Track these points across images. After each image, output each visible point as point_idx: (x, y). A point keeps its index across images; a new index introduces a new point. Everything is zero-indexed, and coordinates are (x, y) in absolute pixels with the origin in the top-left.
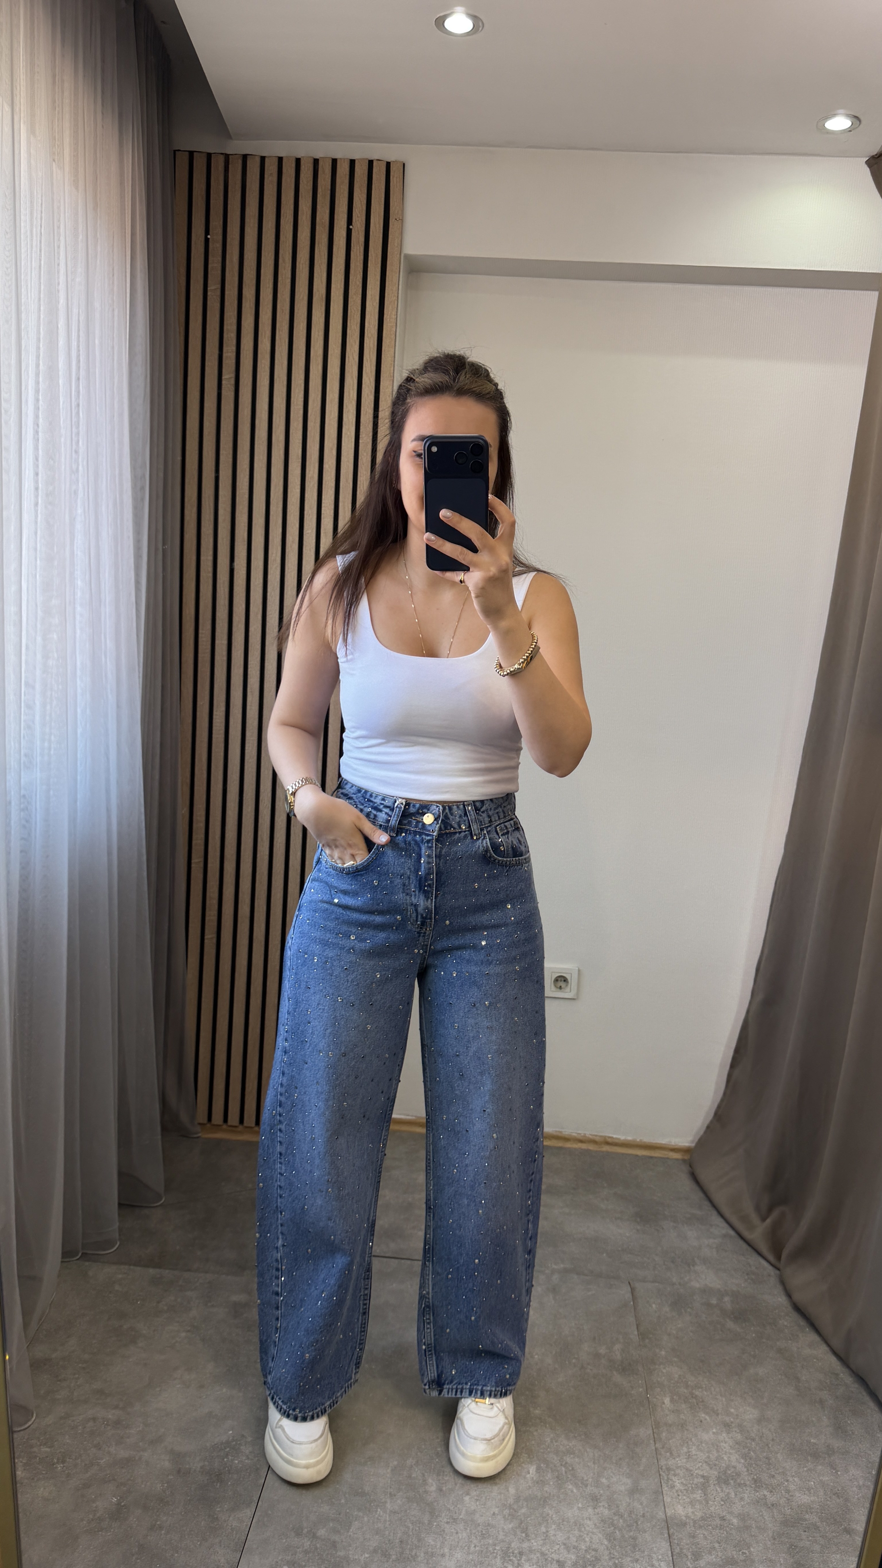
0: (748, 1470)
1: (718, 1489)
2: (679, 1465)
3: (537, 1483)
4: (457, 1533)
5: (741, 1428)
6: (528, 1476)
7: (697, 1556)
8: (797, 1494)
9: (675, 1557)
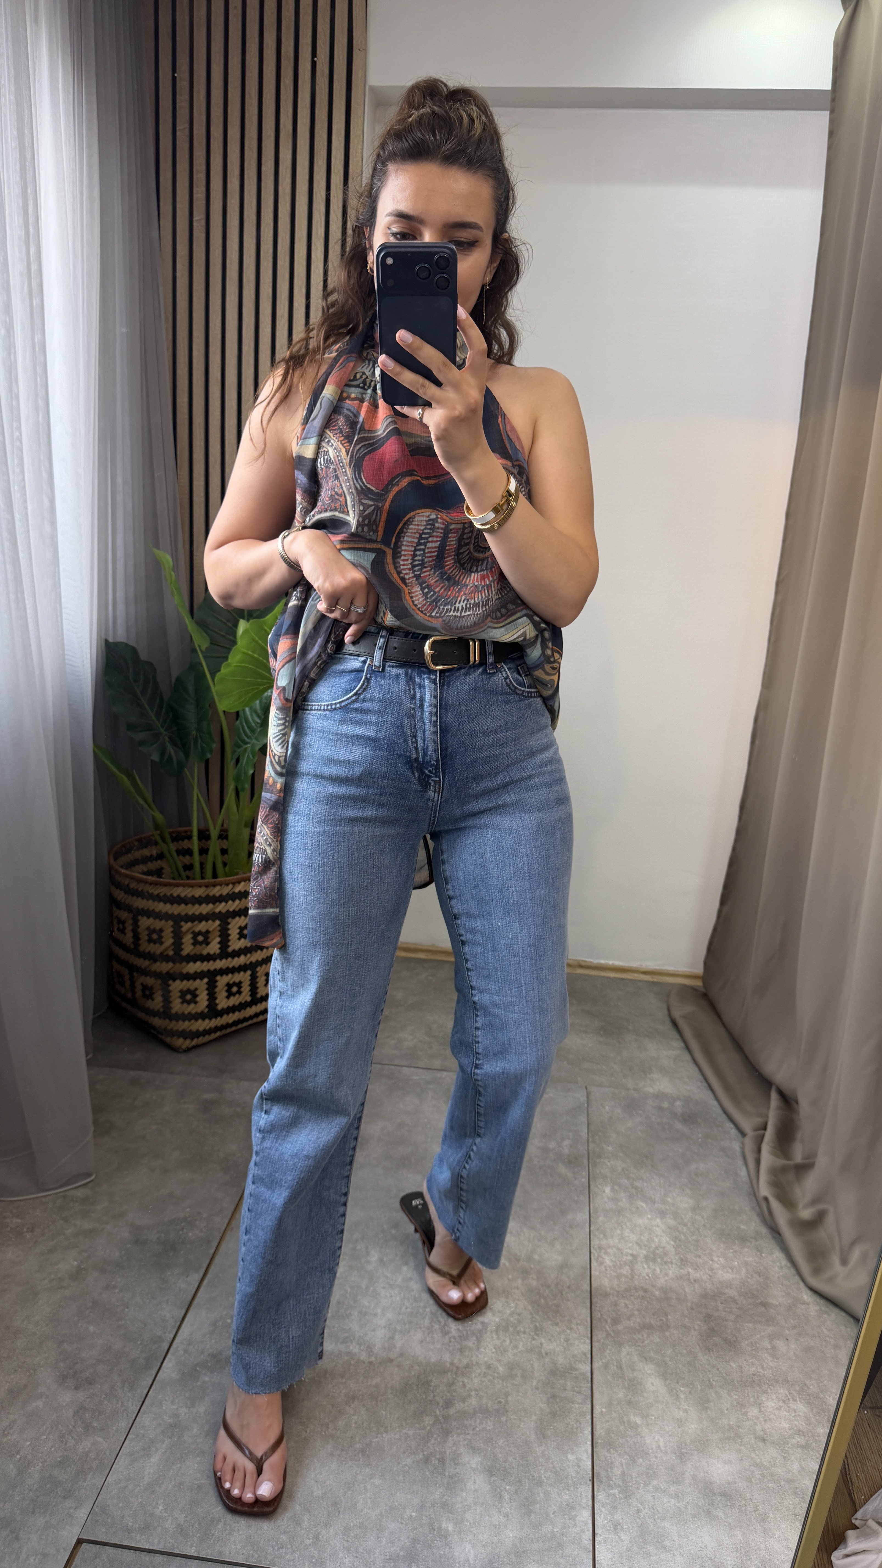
0: (676, 1250)
4: (391, 1296)
5: (676, 1215)
7: (616, 1321)
8: (720, 1272)
9: (594, 1322)
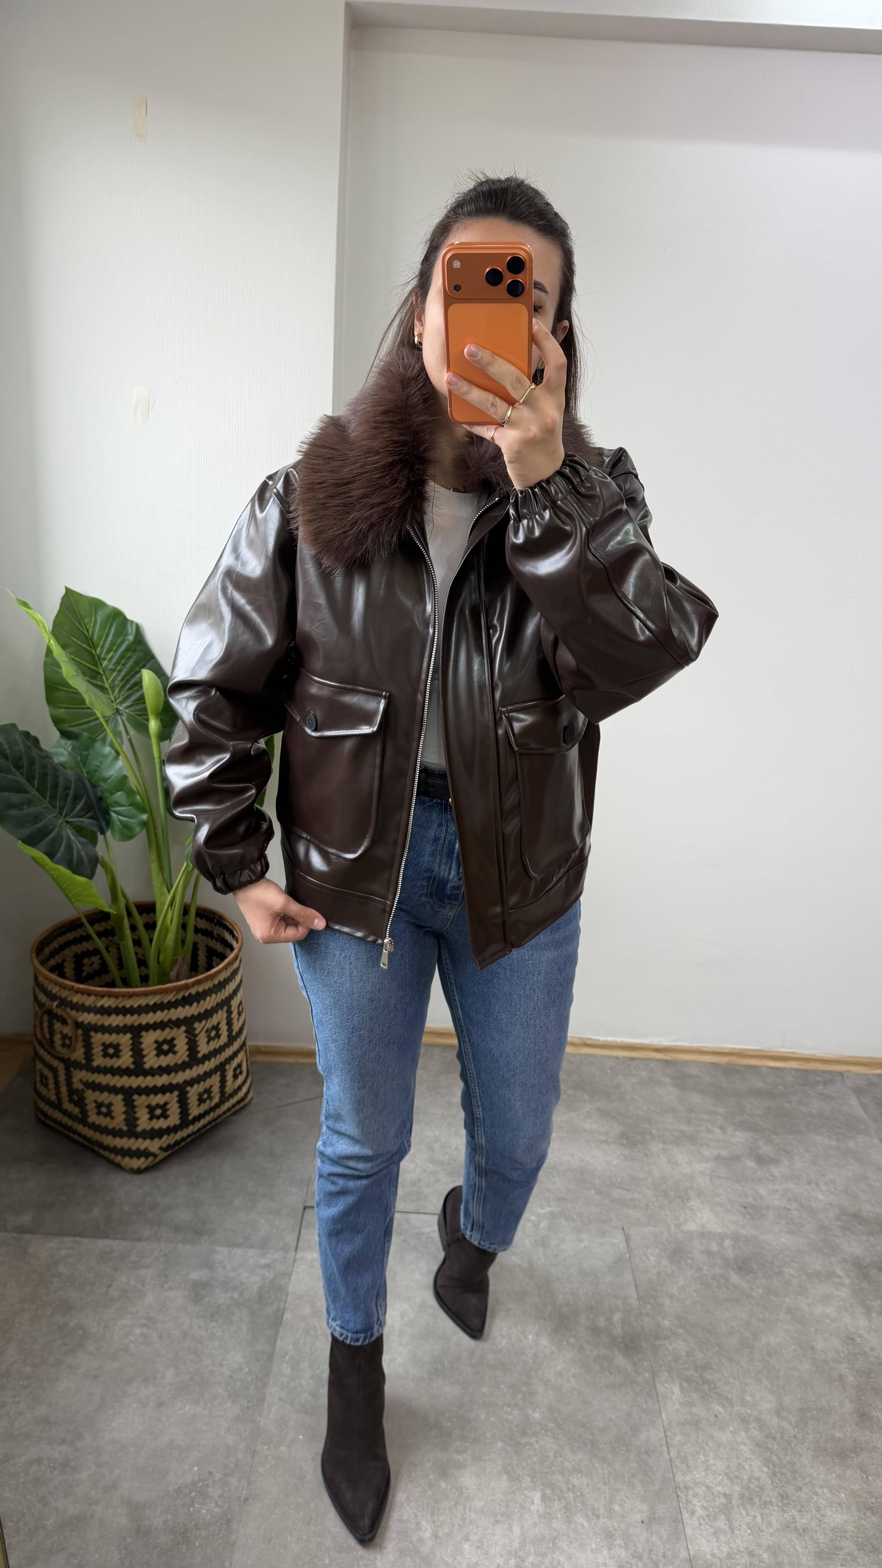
1: (743, 1512)
2: (698, 1480)
3: (544, 1517)
5: (760, 1423)
6: (533, 1508)
